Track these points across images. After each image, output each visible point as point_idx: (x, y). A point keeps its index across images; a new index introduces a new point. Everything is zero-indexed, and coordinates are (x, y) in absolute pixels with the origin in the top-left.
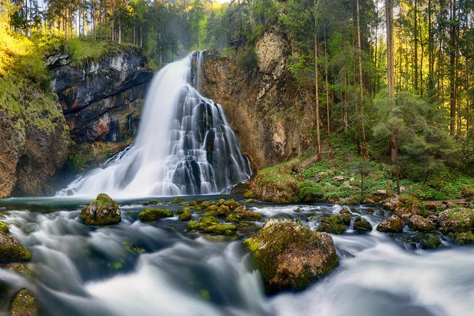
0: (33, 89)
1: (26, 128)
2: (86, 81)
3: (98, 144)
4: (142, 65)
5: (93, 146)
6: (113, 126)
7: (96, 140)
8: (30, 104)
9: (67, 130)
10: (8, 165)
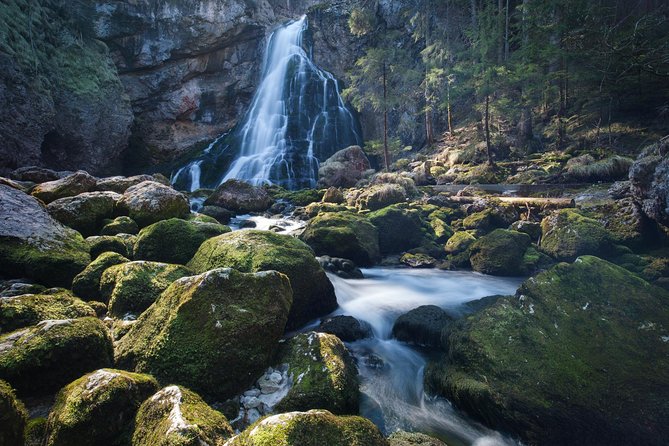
0: (62, 29)
1: (53, 90)
2: (157, 29)
3: (182, 125)
4: (249, 15)
5: (173, 127)
6: (207, 100)
7: (178, 119)
8: (58, 52)
9: (127, 102)
10: (25, 143)
